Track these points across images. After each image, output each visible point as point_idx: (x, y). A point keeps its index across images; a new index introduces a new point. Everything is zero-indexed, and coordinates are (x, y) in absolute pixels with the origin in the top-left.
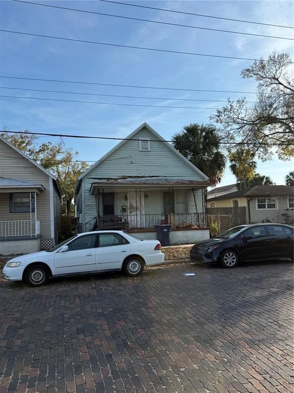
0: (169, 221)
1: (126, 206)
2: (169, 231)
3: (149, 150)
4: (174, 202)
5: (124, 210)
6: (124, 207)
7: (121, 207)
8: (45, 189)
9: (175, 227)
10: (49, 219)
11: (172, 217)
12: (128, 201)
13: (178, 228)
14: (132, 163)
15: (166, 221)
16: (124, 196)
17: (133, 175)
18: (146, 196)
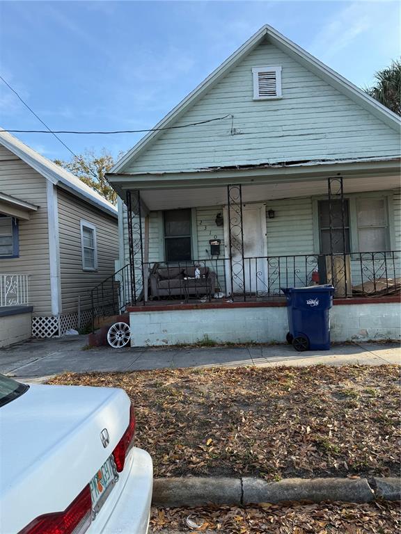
0: (330, 277)
1: (219, 241)
2: (324, 306)
3: (279, 95)
4: (348, 224)
5: (215, 250)
6: (216, 243)
7: (207, 243)
8: (38, 207)
9: (350, 293)
10: (46, 272)
11: (339, 265)
12: (226, 228)
13: (359, 297)
14: (233, 132)
15: (320, 276)
16: (215, 217)
17: (236, 164)
18: (271, 214)
